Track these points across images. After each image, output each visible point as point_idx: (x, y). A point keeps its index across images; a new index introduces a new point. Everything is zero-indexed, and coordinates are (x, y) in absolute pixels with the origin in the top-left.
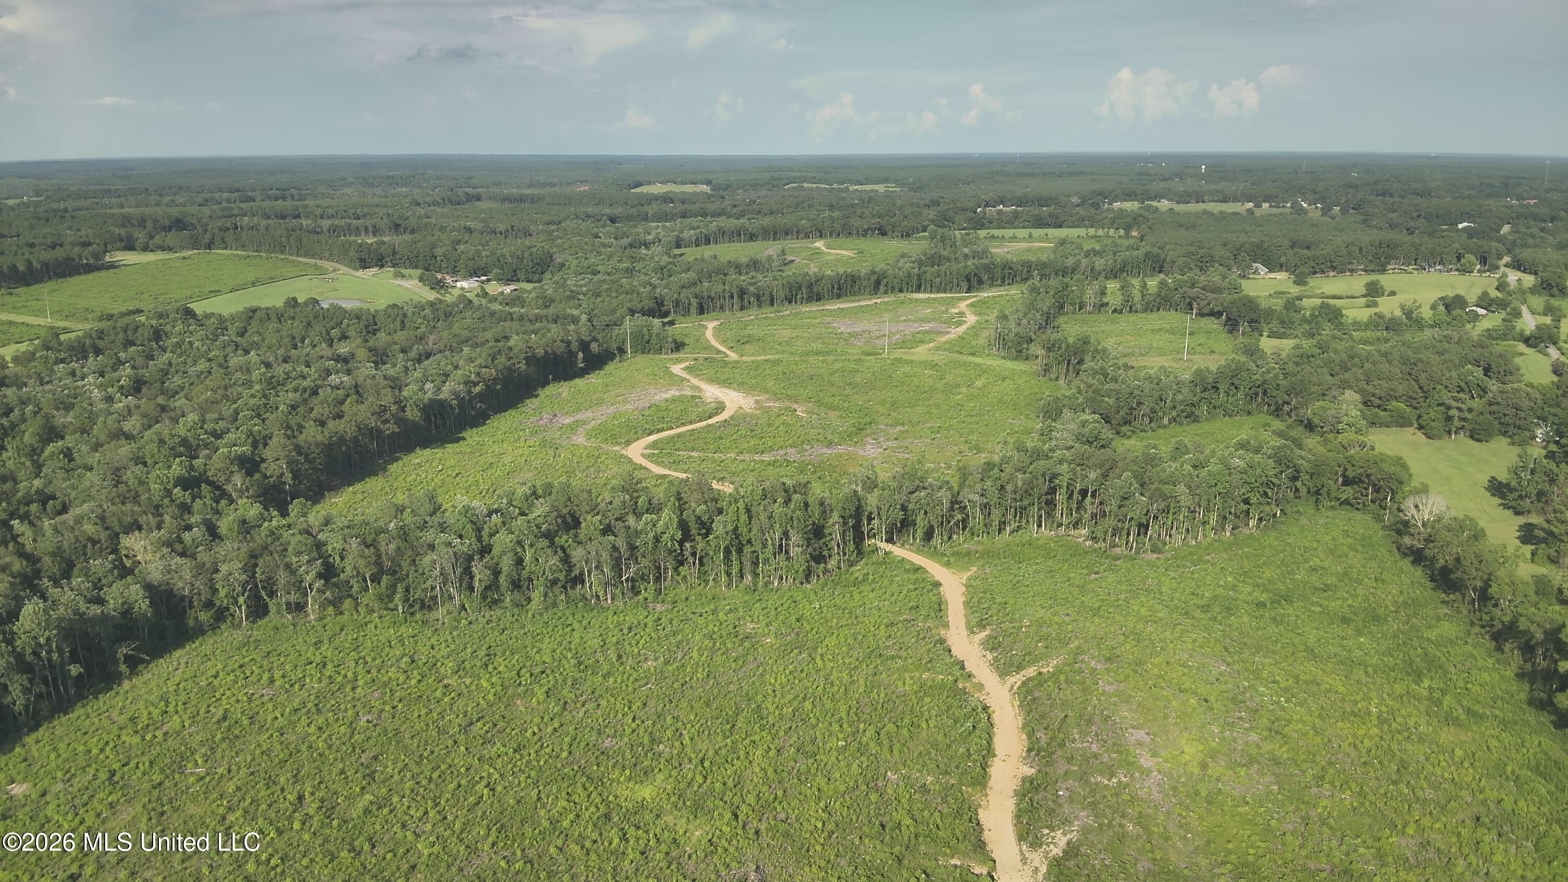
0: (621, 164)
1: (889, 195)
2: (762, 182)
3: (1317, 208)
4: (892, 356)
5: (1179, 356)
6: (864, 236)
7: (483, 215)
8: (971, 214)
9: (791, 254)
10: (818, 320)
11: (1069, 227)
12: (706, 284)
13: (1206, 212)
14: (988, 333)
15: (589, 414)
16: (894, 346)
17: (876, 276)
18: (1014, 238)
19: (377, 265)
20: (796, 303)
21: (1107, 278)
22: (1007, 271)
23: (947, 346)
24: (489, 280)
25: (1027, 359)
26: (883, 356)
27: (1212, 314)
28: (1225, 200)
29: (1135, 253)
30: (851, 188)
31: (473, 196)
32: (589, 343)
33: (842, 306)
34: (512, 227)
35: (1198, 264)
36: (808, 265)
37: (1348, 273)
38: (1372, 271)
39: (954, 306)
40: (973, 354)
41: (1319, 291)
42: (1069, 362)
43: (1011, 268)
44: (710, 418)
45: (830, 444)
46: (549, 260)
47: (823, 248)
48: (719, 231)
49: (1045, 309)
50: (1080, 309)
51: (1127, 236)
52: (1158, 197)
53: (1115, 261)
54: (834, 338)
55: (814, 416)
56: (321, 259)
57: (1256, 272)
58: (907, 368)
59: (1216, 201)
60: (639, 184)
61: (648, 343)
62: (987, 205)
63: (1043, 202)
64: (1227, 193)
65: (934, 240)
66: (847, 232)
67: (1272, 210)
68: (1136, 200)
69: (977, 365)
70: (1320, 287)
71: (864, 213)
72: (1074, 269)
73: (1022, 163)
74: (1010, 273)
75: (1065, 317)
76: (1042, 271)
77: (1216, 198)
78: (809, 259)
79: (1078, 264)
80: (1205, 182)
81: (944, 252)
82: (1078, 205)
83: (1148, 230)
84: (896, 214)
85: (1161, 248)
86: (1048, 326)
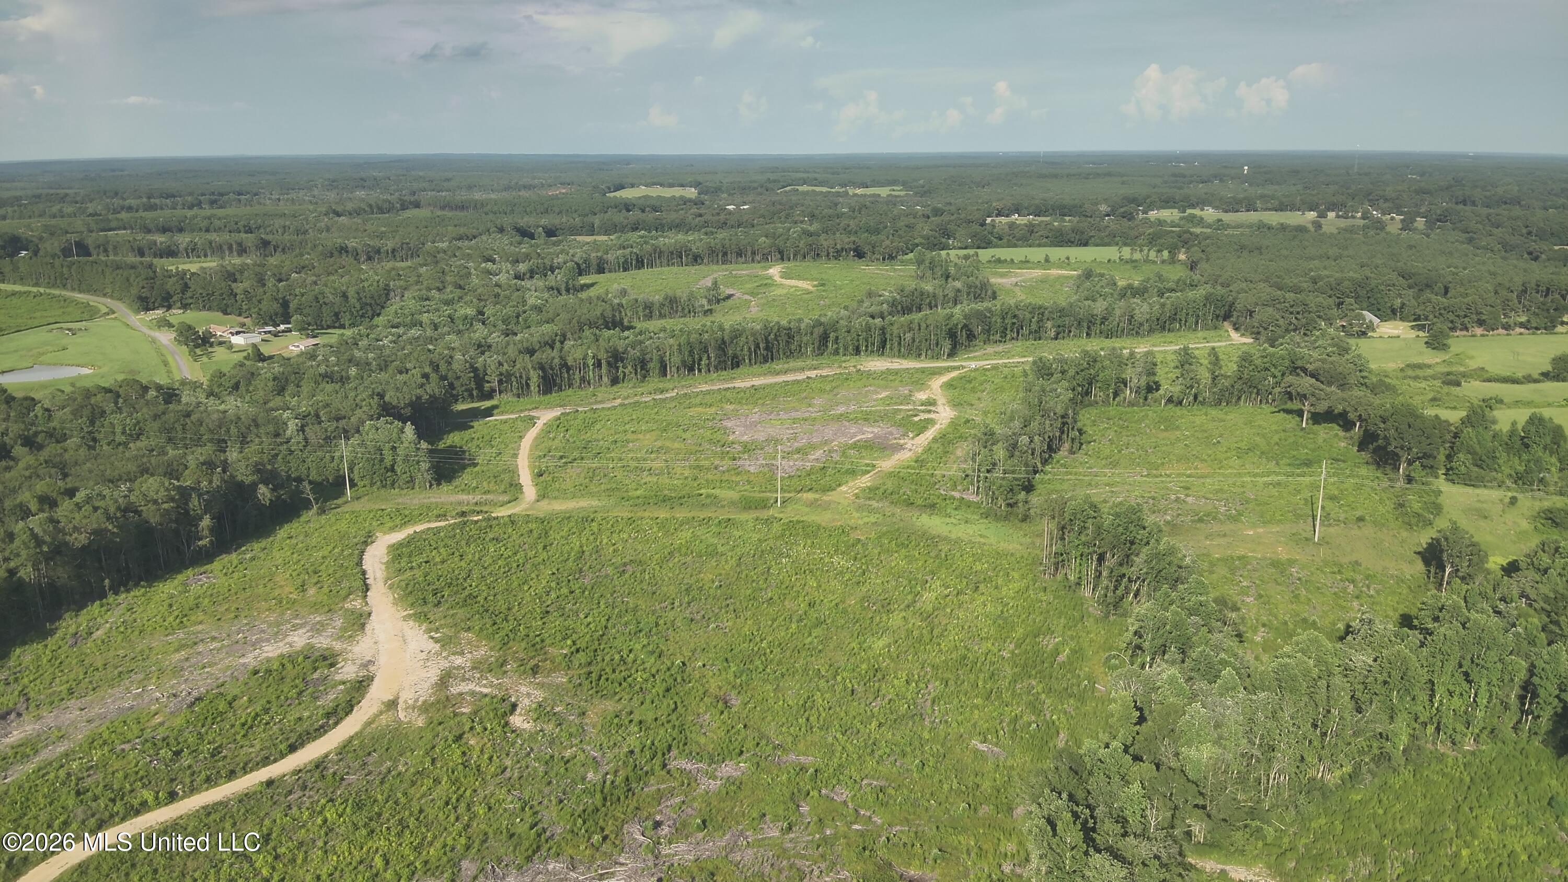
1: (892, 201)
3: (1392, 219)
4: (789, 513)
5: (1303, 529)
6: (835, 259)
8: (976, 227)
9: (731, 285)
11: (1097, 245)
13: (1262, 227)
15: (72, 714)
17: (822, 329)
18: (1025, 263)
19: (163, 306)
20: (700, 371)
21: (1151, 333)
22: (1008, 321)
23: (890, 485)
24: (289, 330)
26: (772, 511)
27: (1331, 418)
28: (1281, 208)
29: (1191, 294)
30: (851, 192)
34: (403, 244)
36: (747, 303)
37: (1501, 331)
38: (1537, 328)
39: (922, 388)
40: (932, 507)
42: (1100, 562)
43: (1015, 316)
46: (384, 299)
47: (777, 278)
50: (1116, 395)
51: (1173, 260)
52: (1201, 203)
53: (1163, 305)
55: (549, 728)
56: (105, 295)
57: (1369, 326)
58: (804, 549)
59: (1270, 210)
60: (621, 187)
62: (998, 215)
63: (1063, 210)
64: (1284, 200)
65: (922, 267)
66: (814, 253)
67: (1343, 223)
68: (1174, 208)
69: (932, 540)
70: (1472, 358)
71: (849, 226)
72: (1104, 319)
73: (1046, 163)
74: (1014, 324)
75: (1094, 411)
76: (1059, 322)
77: (1269, 205)
78: (752, 294)
79: (1109, 311)
80: (1250, 185)
81: (929, 288)
82: (1108, 215)
83: (1201, 255)
84: (886, 227)
85: (1225, 285)
86: (1065, 436)
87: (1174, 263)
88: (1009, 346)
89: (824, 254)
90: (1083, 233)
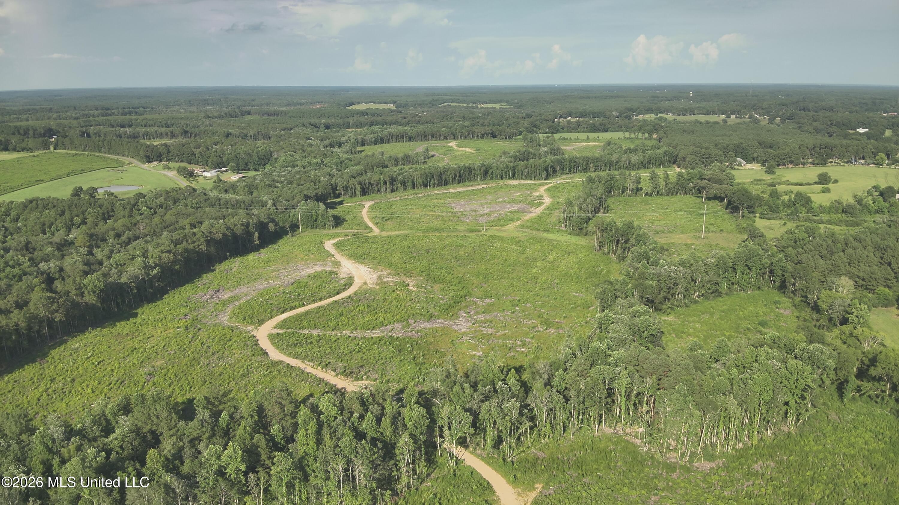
0: (348, 91)
1: (502, 111)
2: (426, 103)
3: (765, 118)
4: (489, 233)
5: (697, 234)
6: (482, 138)
7: (243, 125)
8: (551, 123)
9: (433, 150)
10: (442, 201)
11: (612, 132)
12: (369, 174)
13: (696, 122)
14: (557, 214)
15: (245, 289)
16: (493, 223)
17: (485, 168)
18: (577, 140)
19: (157, 160)
20: (430, 186)
21: (639, 168)
22: (572, 164)
23: (529, 224)
24: (227, 171)
25: (586, 234)
26: (482, 233)
27: (715, 198)
28: (707, 113)
29: (658, 151)
30: (479, 106)
31: (246, 112)
32: (267, 224)
33: (460, 190)
34: (258, 132)
35: (701, 159)
36: (443, 158)
37: (801, 166)
38: (818, 164)
39: (536, 190)
40: (547, 231)
41: (784, 179)
42: (617, 243)
43: (575, 162)
44: (338, 294)
45: (431, 317)
46: (269, 156)
47: (455, 147)
48: (390, 135)
49: (599, 195)
50: (623, 192)
51: (650, 138)
52: (666, 111)
53: (644, 156)
54: (450, 216)
55: (423, 290)
56: (123, 156)
57: (740, 165)
58: (498, 244)
59: (701, 114)
60: (352, 104)
61: (316, 220)
62: (561, 117)
63: (595, 115)
64: (709, 109)
65: (526, 141)
66: (471, 135)
67: (739, 120)
68: (652, 114)
69: (550, 241)
70: (785, 177)
71: (484, 123)
72: (617, 163)
73: (583, 90)
74: (575, 165)
75: (613, 200)
76: (596, 164)
77: (702, 112)
78: (444, 154)
79: (620, 159)
80: (693, 102)
81: (532, 150)
82: (617, 117)
83: (664, 135)
84: (504, 123)
85: (674, 147)
86: (601, 207)
87: (651, 139)
88: (573, 175)
89: (476, 136)
90: (605, 125)
